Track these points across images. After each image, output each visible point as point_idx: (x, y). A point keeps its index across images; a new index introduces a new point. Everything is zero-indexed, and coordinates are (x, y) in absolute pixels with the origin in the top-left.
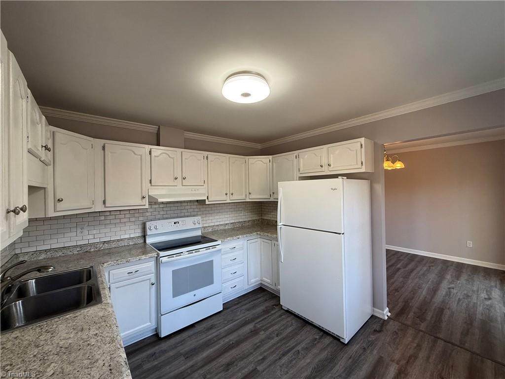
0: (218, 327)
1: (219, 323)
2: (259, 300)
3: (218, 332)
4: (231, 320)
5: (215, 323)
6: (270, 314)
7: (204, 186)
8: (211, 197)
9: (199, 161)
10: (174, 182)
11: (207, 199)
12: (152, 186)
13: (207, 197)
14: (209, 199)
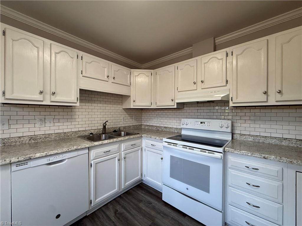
7: (226, 86)
8: (237, 98)
9: (221, 61)
10: (194, 86)
11: (232, 100)
12: (178, 92)
13: (232, 98)
14: (233, 100)
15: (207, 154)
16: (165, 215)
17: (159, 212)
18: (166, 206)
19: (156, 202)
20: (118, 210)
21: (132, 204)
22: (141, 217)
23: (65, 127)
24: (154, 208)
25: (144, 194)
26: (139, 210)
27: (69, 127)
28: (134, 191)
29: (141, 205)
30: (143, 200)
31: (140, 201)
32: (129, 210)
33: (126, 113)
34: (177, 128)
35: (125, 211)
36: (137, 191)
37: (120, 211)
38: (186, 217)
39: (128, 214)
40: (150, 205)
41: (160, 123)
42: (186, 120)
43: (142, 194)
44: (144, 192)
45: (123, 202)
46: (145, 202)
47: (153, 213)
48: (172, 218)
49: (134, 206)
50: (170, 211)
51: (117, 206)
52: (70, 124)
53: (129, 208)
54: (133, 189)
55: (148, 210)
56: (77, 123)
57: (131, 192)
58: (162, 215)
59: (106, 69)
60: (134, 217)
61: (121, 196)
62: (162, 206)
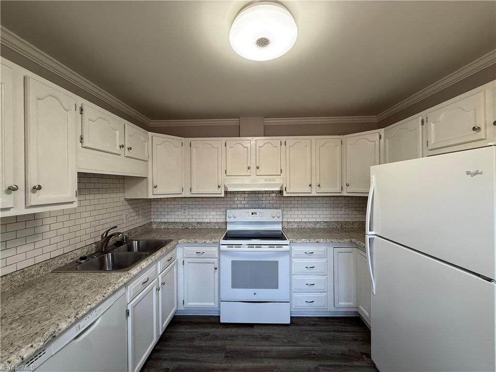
0: (274, 342)
1: (278, 338)
2: (346, 335)
3: (271, 348)
4: (293, 342)
5: (275, 335)
6: (349, 364)
7: (280, 175)
8: (290, 189)
9: (276, 148)
10: (247, 171)
11: (285, 190)
12: (227, 176)
13: (285, 188)
14: (287, 190)
15: (275, 249)
16: (233, 337)
17: (225, 338)
18: (227, 327)
19: (214, 330)
20: (169, 367)
21: (184, 349)
22: (209, 355)
23: (22, 257)
24: (216, 338)
25: (189, 328)
26: (200, 349)
27: (29, 255)
28: (171, 332)
29: (196, 343)
30: (195, 336)
31: (192, 339)
32: (185, 358)
33: (129, 207)
34: (217, 223)
35: (181, 363)
36: (175, 331)
37: (172, 367)
38: (255, 327)
39: (188, 364)
40: (209, 337)
41: (189, 217)
42: (233, 211)
43: (188, 330)
44: (188, 327)
45: (166, 354)
46: (199, 337)
47: (219, 343)
48: (243, 336)
49: (188, 350)
50: (236, 330)
51: (162, 365)
52: (31, 247)
53: (184, 356)
54: (169, 330)
55: (210, 343)
56: (47, 242)
57: (168, 336)
58: (230, 338)
59: (117, 132)
60: (200, 361)
61: (157, 348)
62: (223, 330)
